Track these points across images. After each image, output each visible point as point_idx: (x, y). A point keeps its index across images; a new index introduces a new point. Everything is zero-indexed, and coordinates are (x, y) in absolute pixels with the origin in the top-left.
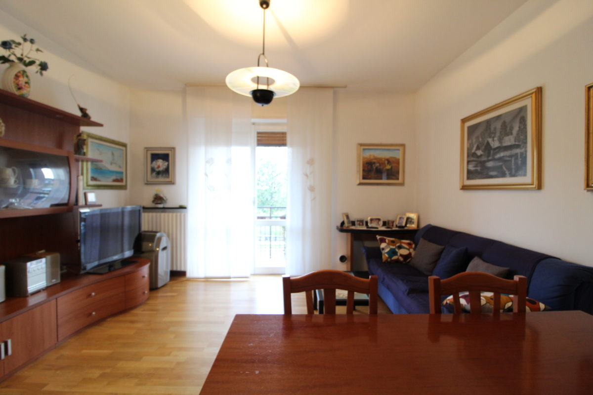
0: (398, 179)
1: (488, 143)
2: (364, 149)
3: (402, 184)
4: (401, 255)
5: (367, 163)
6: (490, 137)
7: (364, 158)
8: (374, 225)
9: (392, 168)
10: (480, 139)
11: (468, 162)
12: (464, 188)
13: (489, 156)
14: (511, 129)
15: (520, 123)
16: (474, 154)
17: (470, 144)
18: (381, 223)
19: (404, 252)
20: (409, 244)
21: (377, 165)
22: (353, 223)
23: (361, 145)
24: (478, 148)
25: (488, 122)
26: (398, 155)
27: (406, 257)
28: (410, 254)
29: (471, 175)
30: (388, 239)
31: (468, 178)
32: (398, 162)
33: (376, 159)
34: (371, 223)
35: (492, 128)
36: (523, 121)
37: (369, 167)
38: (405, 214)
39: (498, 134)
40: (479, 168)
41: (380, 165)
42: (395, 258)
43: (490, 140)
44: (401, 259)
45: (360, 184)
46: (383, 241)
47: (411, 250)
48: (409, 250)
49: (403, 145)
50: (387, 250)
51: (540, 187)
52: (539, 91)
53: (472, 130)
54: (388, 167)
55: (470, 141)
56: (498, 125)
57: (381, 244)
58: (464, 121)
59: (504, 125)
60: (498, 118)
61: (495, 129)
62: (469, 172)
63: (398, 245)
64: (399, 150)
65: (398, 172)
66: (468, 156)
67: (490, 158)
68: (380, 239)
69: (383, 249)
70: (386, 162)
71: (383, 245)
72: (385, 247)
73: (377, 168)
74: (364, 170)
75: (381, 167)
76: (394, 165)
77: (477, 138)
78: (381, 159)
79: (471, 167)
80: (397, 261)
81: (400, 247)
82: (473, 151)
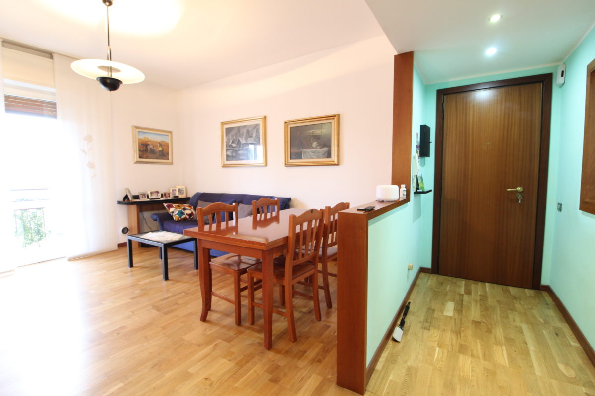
0: (168, 159)
1: (239, 140)
2: (139, 132)
3: (171, 164)
4: (187, 214)
5: (142, 144)
6: (240, 137)
7: (139, 140)
8: (154, 197)
9: (163, 149)
10: (234, 137)
11: (227, 150)
12: (224, 166)
13: (240, 148)
14: (252, 134)
15: (257, 132)
16: (230, 146)
17: (228, 139)
18: (160, 195)
19: (188, 212)
20: (189, 206)
21: (151, 146)
22: (136, 197)
23: (137, 127)
24: (233, 142)
25: (239, 128)
26: (166, 139)
27: (190, 215)
28: (192, 213)
29: (228, 158)
30: (174, 205)
31: (227, 160)
32: (167, 145)
33: (150, 141)
34: (151, 195)
35: (241, 131)
36: (258, 131)
37: (144, 148)
38: (176, 187)
39: (245, 136)
40: (234, 154)
41: (153, 147)
42: (183, 217)
43: (240, 139)
44: (188, 217)
45: (137, 162)
46: (169, 207)
47: (193, 210)
48: (190, 210)
49: (171, 132)
50: (177, 212)
51: (266, 165)
52: (265, 118)
53: (229, 130)
54: (160, 149)
55: (227, 137)
56: (245, 131)
57: (169, 209)
58: (223, 124)
59: (248, 131)
60: (245, 126)
61: (243, 133)
62: (227, 156)
63: (183, 208)
64: (168, 135)
65: (168, 154)
66: (226, 147)
67: (241, 149)
68: (167, 206)
69: (173, 212)
70: (158, 145)
71: (171, 210)
72: (174, 211)
73: (151, 149)
74: (139, 150)
75: (155, 149)
76: (165, 148)
77: (233, 136)
78: (153, 142)
79: (229, 153)
80: (185, 219)
81: (185, 209)
82: (230, 143)
